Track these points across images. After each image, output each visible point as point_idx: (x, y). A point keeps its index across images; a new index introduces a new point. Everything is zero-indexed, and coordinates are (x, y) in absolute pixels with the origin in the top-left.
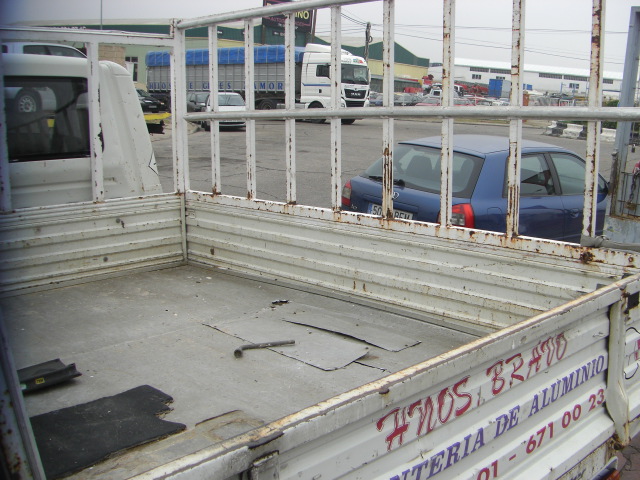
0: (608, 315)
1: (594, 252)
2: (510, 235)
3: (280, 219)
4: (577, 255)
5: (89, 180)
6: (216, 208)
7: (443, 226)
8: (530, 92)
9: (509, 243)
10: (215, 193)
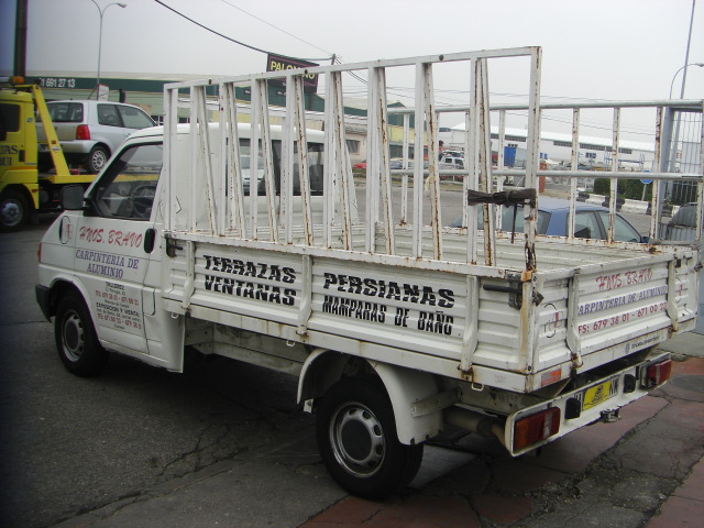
0: (668, 267)
1: (657, 247)
2: (610, 240)
3: (457, 238)
4: (647, 249)
5: (322, 211)
6: (404, 233)
7: (570, 238)
8: (547, 162)
9: (609, 244)
10: (403, 223)
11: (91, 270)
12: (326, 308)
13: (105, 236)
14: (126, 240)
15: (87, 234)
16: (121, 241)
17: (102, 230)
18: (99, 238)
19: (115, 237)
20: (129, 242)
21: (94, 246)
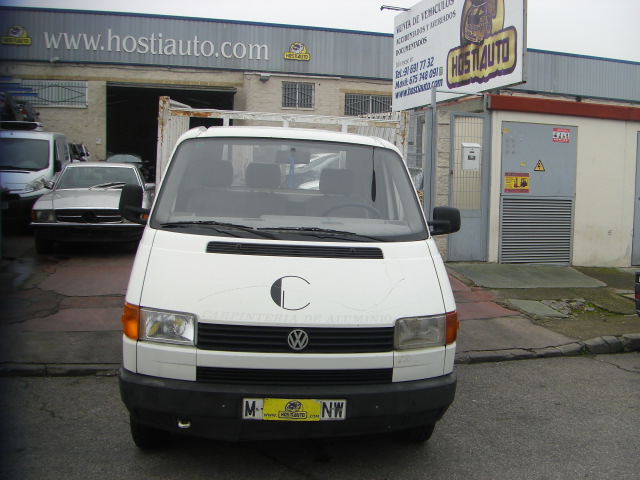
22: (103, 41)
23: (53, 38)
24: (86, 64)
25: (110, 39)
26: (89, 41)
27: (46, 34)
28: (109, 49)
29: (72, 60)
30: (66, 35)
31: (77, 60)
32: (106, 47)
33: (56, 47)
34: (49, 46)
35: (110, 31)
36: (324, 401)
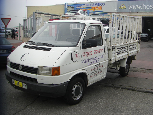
11: (89, 65)
12: (129, 50)
13: (93, 53)
14: (99, 51)
15: (86, 54)
16: (98, 52)
17: (91, 51)
18: (91, 54)
19: (96, 52)
20: (100, 52)
21: (90, 57)
22: (142, 7)
23: (130, 7)
24: (138, 12)
25: (143, 6)
26: (138, 7)
27: (129, 6)
28: (143, 8)
29: (134, 11)
30: (133, 6)
31: (136, 11)
32: (142, 8)
33: (131, 9)
34: (129, 9)
35: (143, 4)
36: (23, 83)
